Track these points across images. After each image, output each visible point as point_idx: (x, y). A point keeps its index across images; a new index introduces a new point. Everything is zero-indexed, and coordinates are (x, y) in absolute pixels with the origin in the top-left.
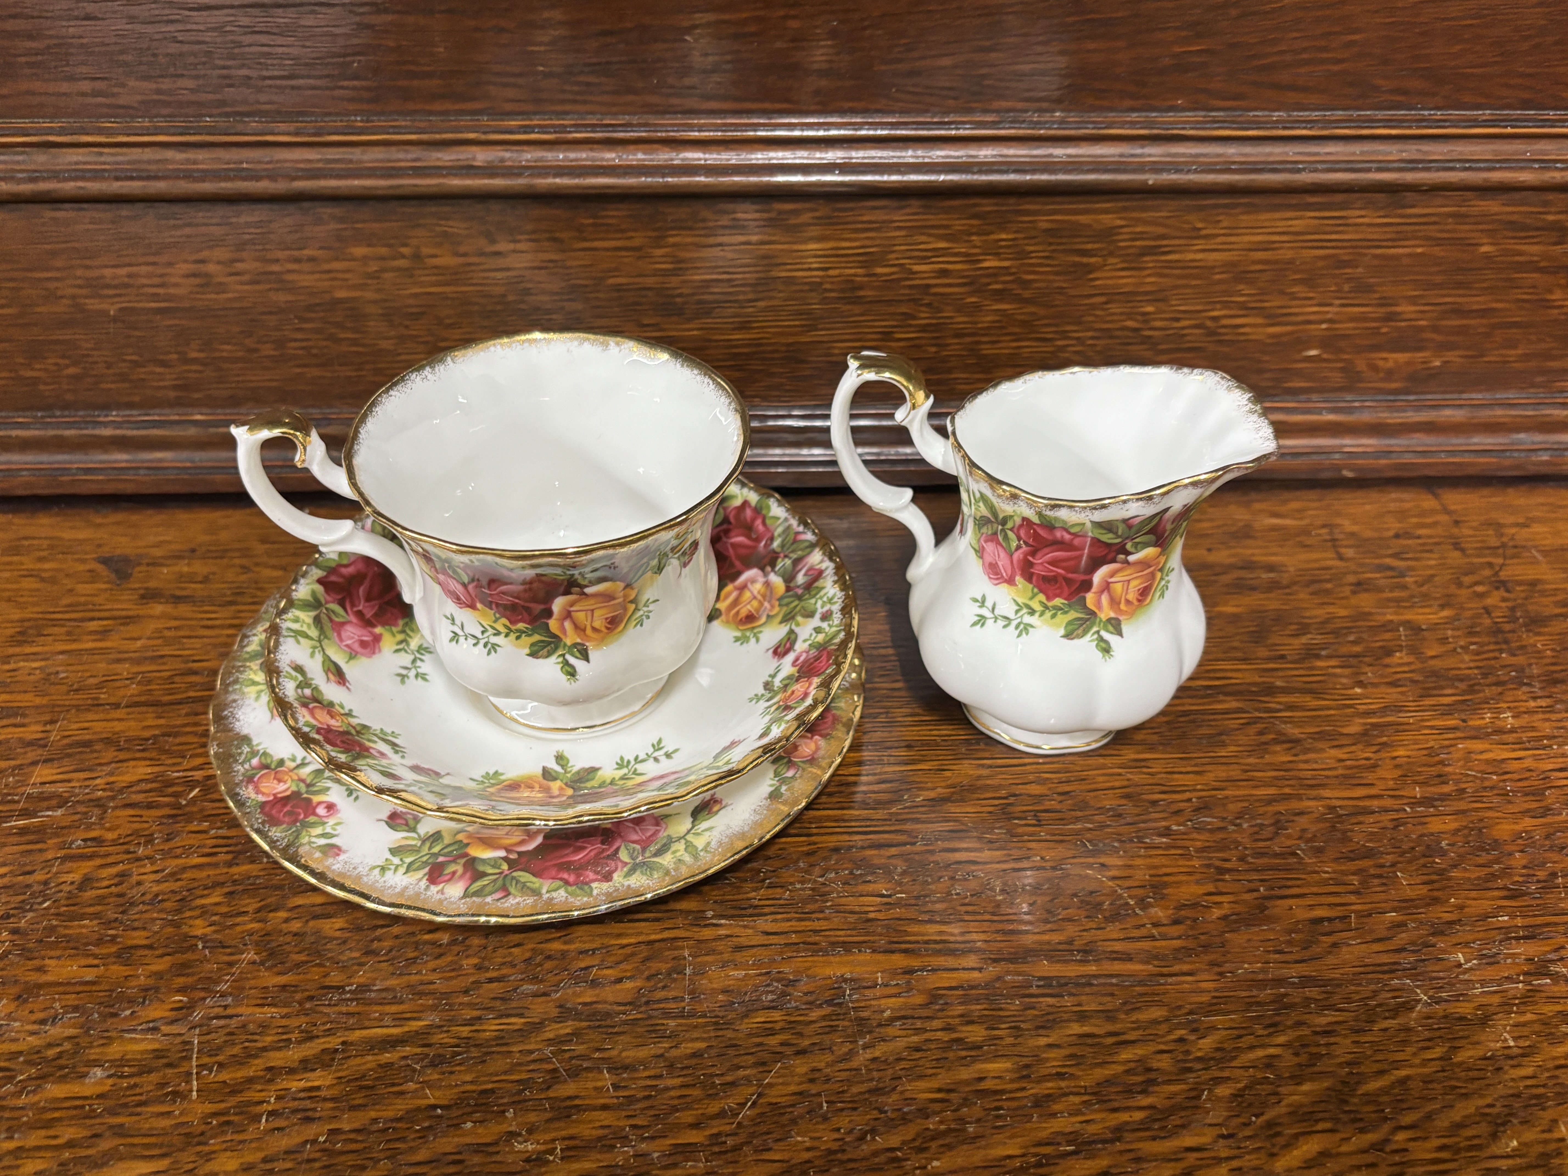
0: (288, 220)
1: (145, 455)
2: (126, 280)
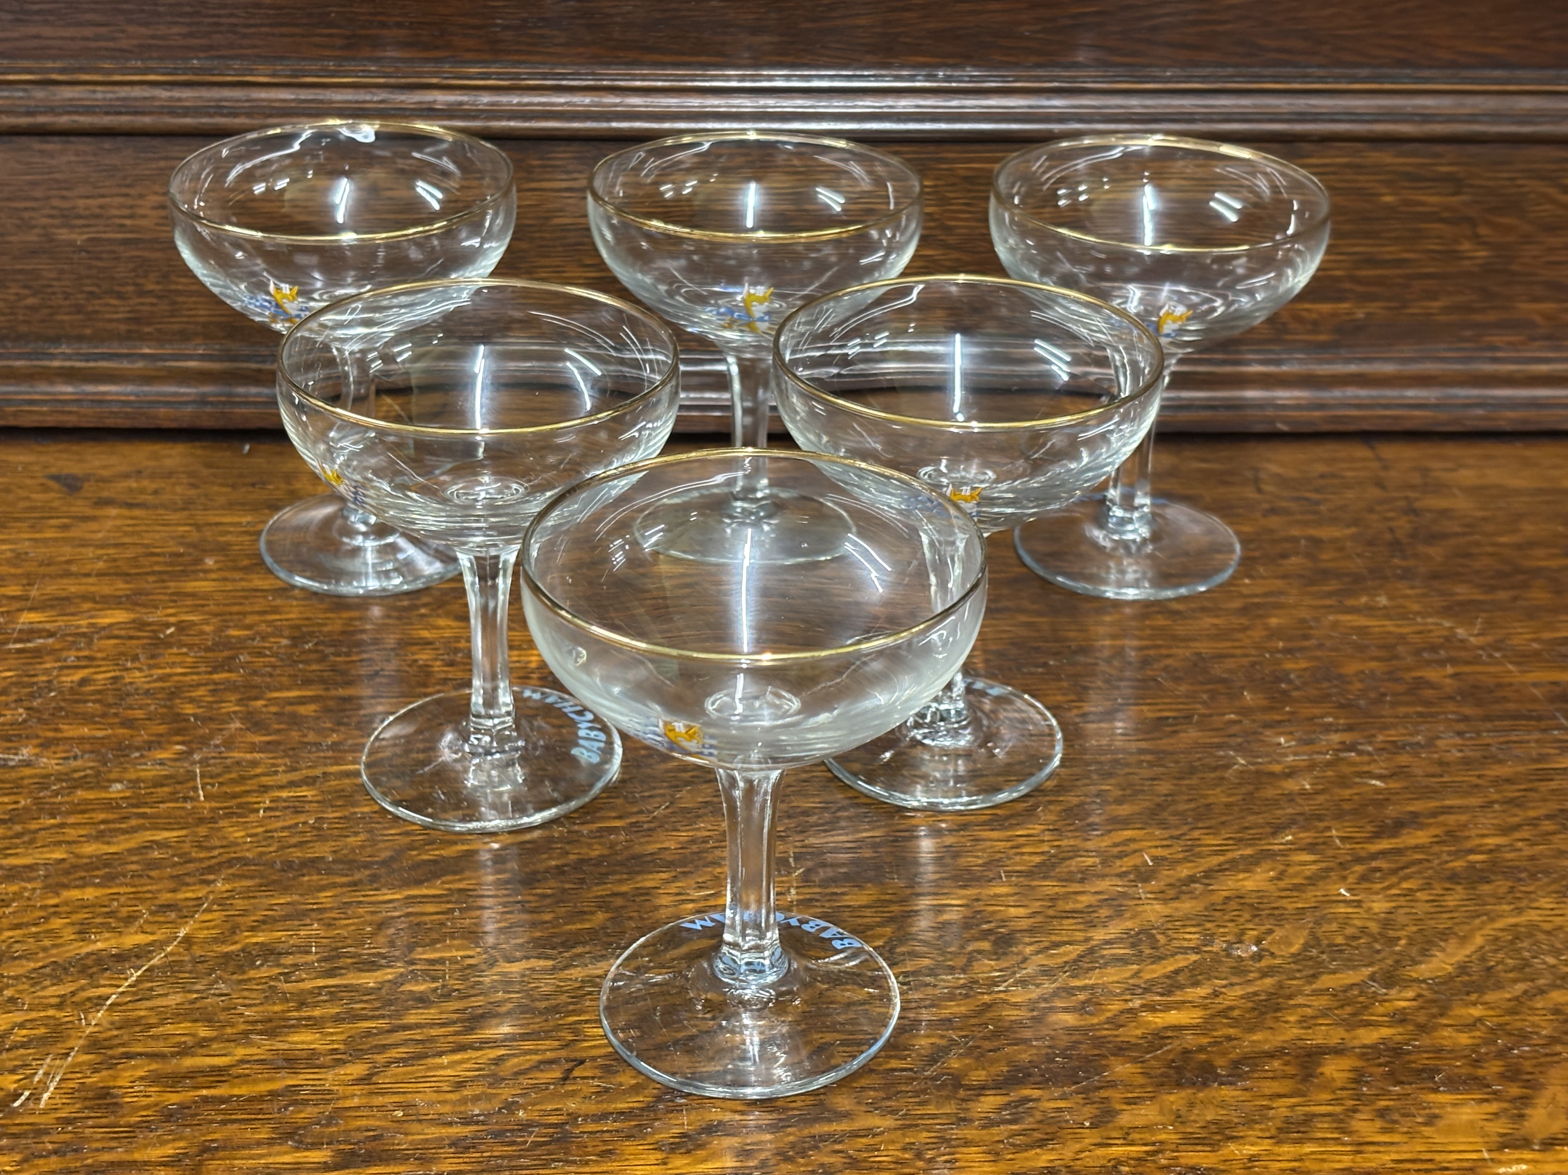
1: (90, 388)
2: (98, 211)
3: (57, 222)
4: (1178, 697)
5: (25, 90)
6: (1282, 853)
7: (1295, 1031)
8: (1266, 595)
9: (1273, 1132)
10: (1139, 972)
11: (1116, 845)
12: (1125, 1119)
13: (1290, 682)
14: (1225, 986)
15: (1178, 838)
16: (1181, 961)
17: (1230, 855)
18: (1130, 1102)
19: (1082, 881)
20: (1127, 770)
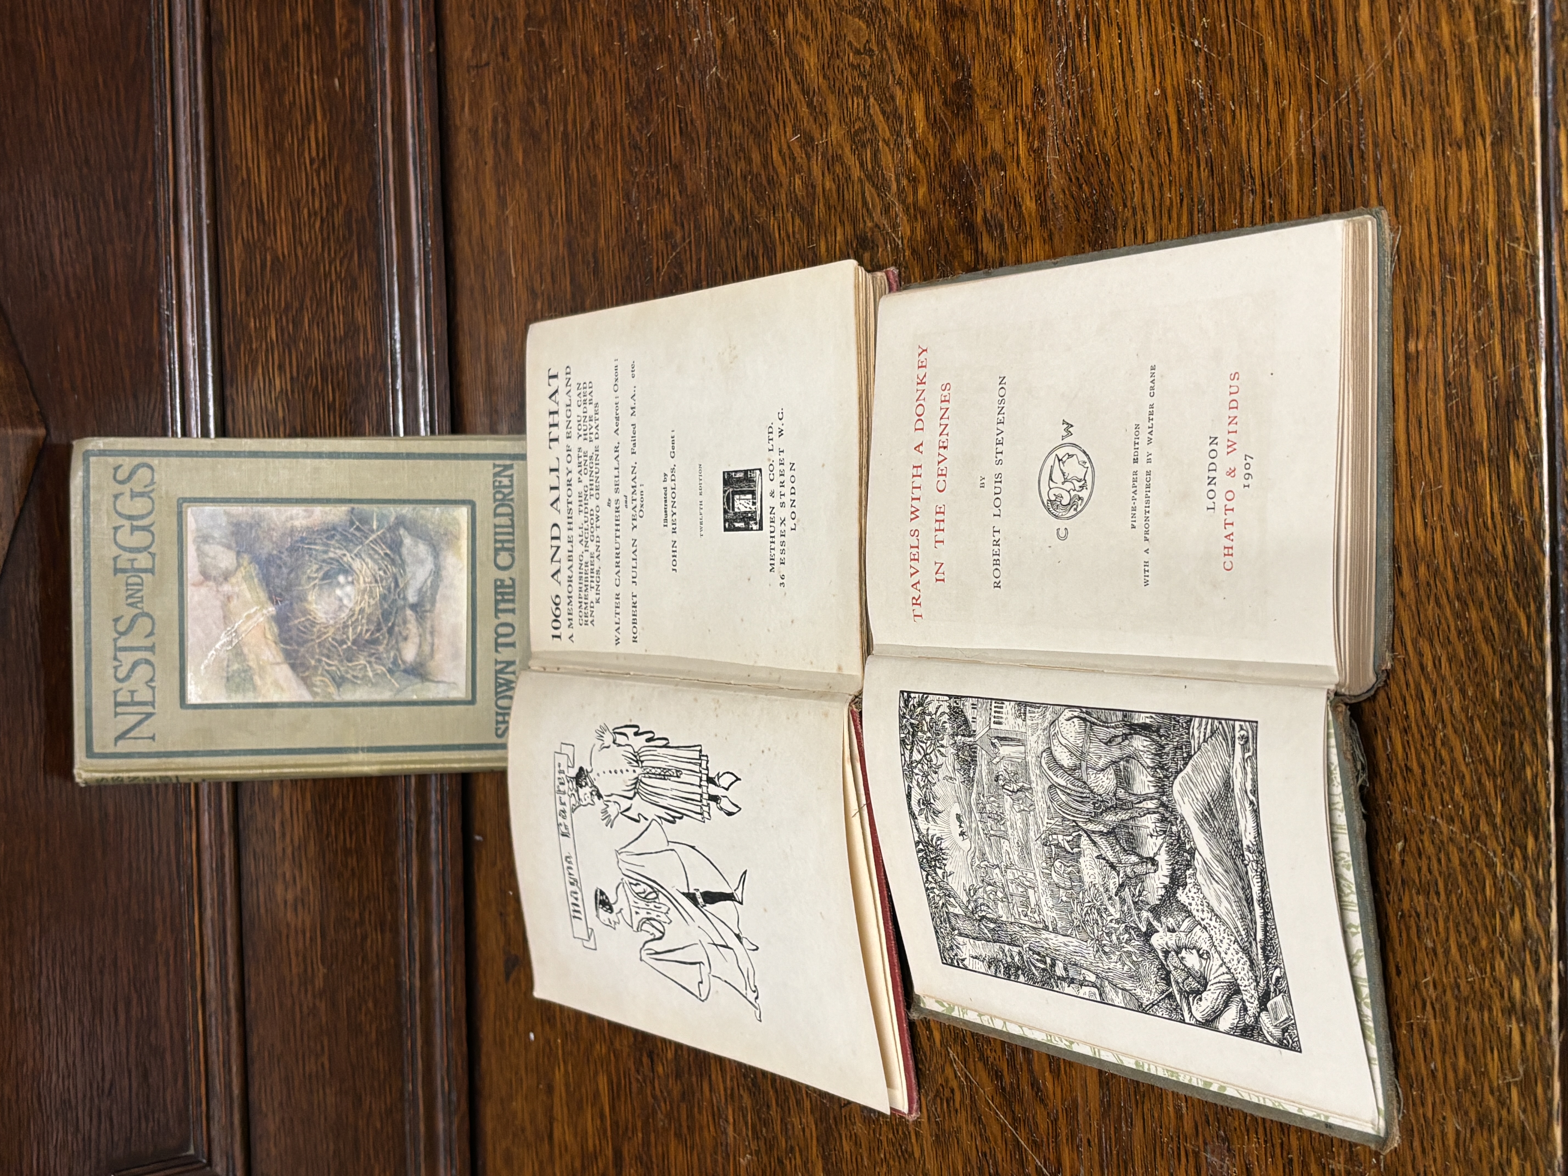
0: (254, 839)
1: (436, 957)
2: (300, 958)
3: (309, 988)
4: (662, 119)
5: (210, 1016)
6: (787, 36)
7: (927, 23)
8: (575, 56)
9: (1006, 36)
10: (884, 140)
11: (785, 163)
12: (998, 146)
13: (647, 35)
14: (894, 76)
15: (777, 116)
16: (875, 110)
17: (790, 76)
18: (985, 142)
19: (814, 187)
20: (724, 157)
